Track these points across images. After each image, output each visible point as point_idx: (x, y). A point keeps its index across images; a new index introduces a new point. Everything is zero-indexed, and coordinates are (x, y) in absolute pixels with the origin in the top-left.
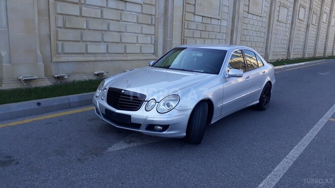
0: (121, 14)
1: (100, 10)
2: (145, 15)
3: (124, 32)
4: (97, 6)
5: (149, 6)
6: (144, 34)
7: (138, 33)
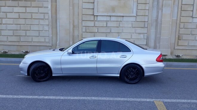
0: (120, 23)
1: (106, 23)
2: (138, 22)
3: (122, 33)
4: (104, 21)
5: (143, 17)
6: (137, 33)
7: (132, 33)
